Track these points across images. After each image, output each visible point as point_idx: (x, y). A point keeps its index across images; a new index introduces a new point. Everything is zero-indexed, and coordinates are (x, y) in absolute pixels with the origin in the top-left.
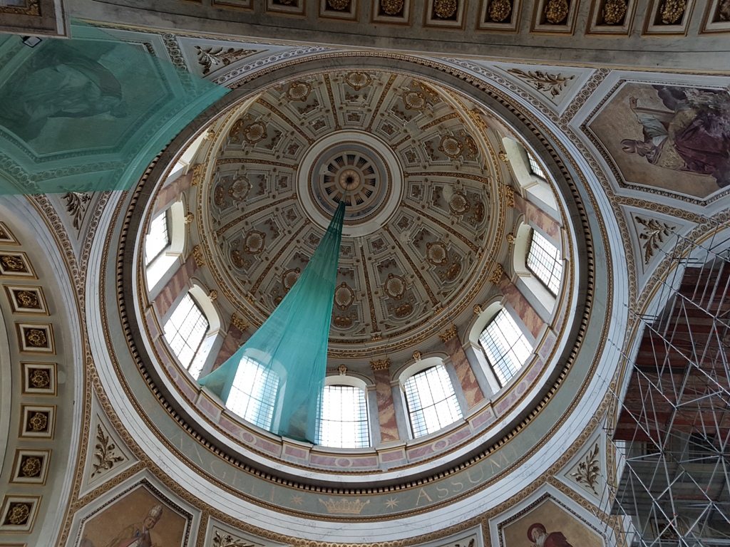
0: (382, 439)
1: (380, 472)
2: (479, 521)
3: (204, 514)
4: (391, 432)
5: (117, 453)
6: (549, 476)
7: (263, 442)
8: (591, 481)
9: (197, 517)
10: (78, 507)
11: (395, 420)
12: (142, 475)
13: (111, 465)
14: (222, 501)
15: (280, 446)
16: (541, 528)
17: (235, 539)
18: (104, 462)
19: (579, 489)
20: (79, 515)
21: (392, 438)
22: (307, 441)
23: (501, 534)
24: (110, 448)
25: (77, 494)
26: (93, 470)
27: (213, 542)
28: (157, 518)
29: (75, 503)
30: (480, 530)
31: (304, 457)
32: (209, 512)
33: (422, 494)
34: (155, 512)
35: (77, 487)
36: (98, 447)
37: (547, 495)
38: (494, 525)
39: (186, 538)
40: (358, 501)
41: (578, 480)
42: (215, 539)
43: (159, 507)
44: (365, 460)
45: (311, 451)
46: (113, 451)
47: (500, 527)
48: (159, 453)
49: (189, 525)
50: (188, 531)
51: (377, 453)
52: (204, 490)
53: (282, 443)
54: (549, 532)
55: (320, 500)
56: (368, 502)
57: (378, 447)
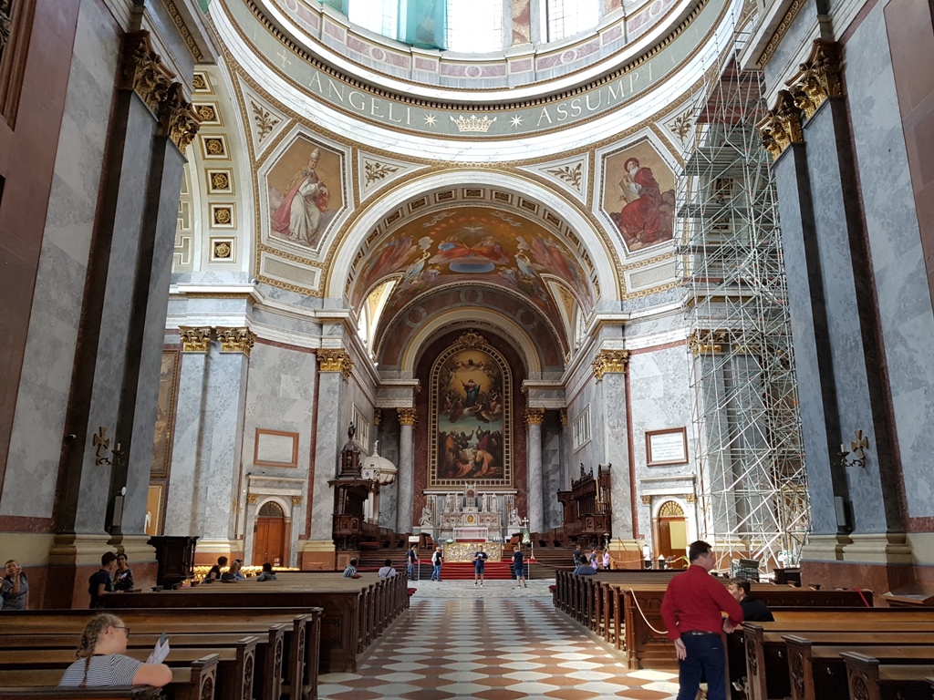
0: (514, 39)
1: (507, 89)
2: (588, 149)
3: (354, 149)
4: (523, 31)
5: (272, 118)
6: (650, 122)
7: (392, 55)
8: (682, 133)
9: (348, 152)
10: (258, 167)
11: (529, 11)
12: (297, 129)
13: (271, 128)
14: (366, 134)
15: (409, 57)
16: (636, 162)
17: (382, 165)
18: (265, 127)
19: (673, 139)
20: (261, 172)
21: (522, 38)
22: (436, 48)
23: (603, 162)
24: (266, 116)
25: (254, 158)
26: (259, 137)
27: (365, 169)
28: (318, 159)
29: (256, 165)
30: (587, 157)
31: (434, 70)
32: (357, 147)
33: (544, 114)
34: (314, 154)
35: (253, 153)
36: (257, 118)
37: (646, 137)
38: (599, 154)
39: (344, 169)
40: (486, 118)
41: (673, 130)
42: (367, 167)
43: (316, 150)
44: (494, 68)
45: (441, 59)
46: (269, 117)
47: (604, 157)
48: (304, 106)
49: (343, 160)
50: (344, 164)
51: (506, 60)
52: (348, 128)
53: (411, 54)
54: (641, 166)
55: (452, 119)
56: (495, 119)
57: (507, 52)
